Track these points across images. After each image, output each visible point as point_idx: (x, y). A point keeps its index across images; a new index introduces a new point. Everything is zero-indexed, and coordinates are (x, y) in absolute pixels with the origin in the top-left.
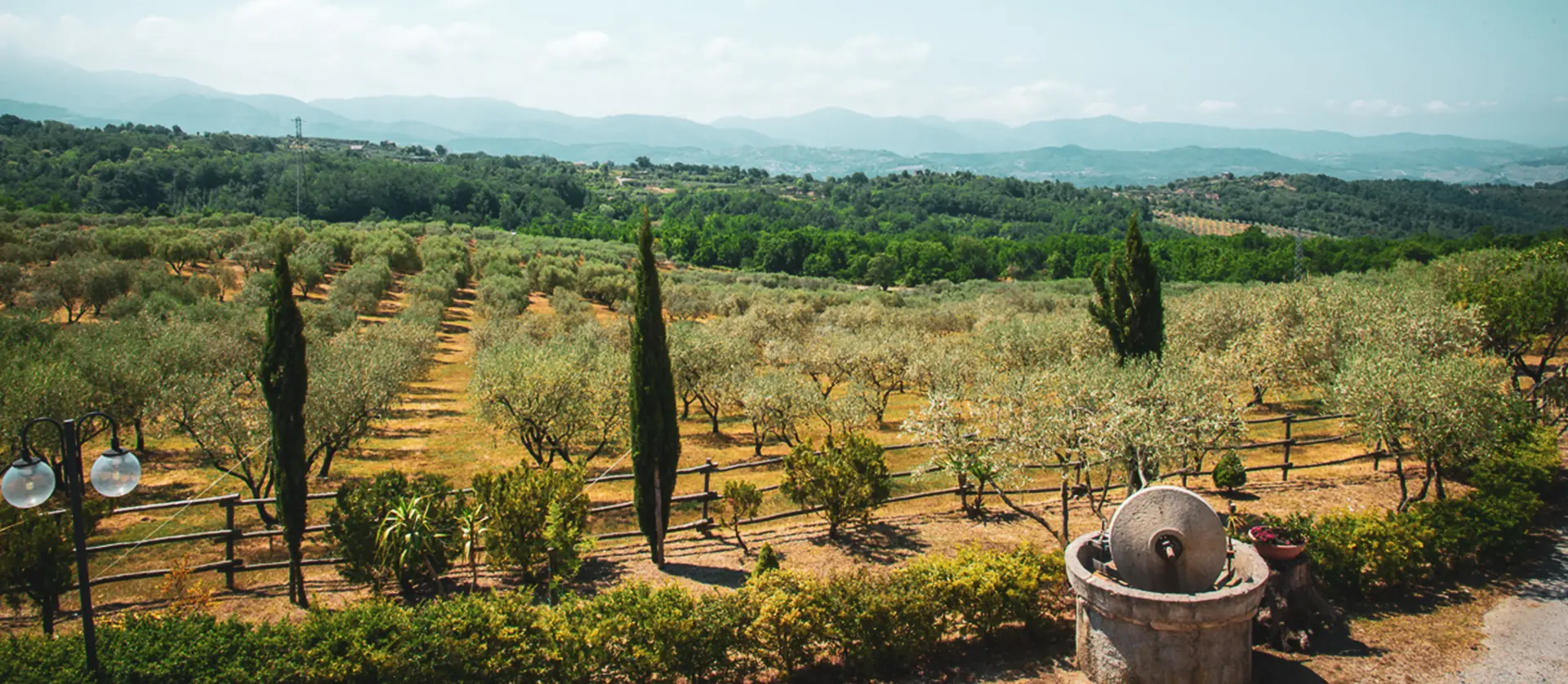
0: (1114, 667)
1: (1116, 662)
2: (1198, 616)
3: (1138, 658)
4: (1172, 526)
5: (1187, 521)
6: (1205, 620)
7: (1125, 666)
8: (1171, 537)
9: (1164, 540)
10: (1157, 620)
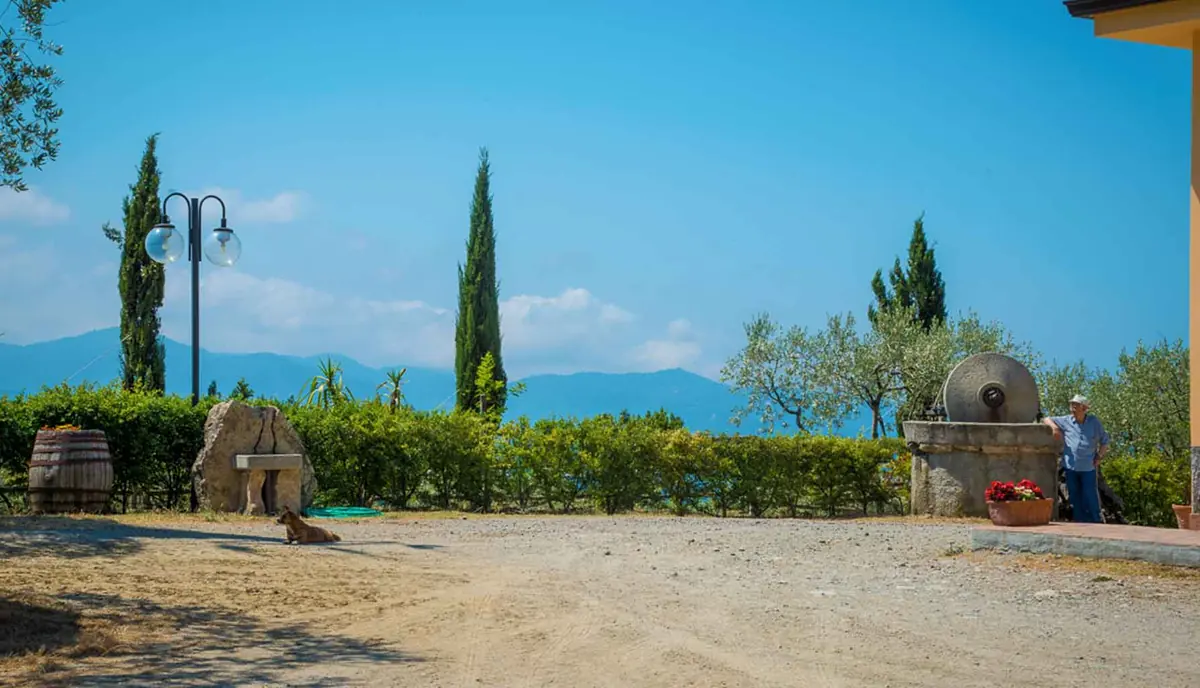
0: (952, 493)
1: (953, 489)
2: (1020, 440)
3: (971, 481)
4: (996, 381)
5: (1007, 377)
6: (1024, 444)
7: (960, 490)
8: (996, 388)
9: (990, 390)
10: (988, 444)
